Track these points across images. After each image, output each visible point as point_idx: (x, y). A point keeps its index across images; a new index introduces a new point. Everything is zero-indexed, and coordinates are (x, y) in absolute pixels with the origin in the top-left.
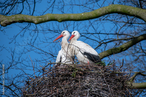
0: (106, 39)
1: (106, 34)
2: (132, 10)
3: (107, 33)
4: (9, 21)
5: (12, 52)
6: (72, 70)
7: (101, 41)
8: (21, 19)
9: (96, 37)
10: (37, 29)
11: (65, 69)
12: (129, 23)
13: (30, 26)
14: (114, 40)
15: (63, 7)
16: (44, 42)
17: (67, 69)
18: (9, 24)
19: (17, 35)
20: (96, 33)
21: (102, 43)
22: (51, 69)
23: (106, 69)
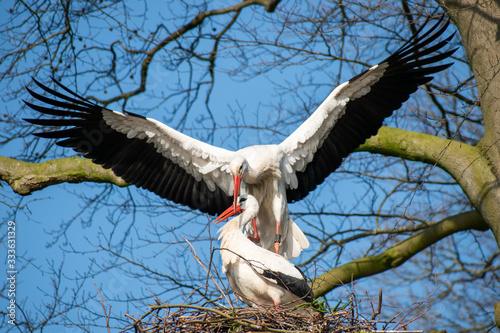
0: (341, 230)
1: (343, 215)
2: (412, 142)
3: (346, 212)
4: (38, 179)
5: (55, 273)
6: (226, 325)
7: (326, 237)
8: (75, 170)
9: (310, 225)
10: (131, 203)
11: (203, 324)
12: (414, 182)
13: (109, 193)
14: (365, 234)
15: (212, 134)
16: (150, 242)
17: (209, 324)
18: (40, 189)
19: (71, 221)
20: (310, 213)
21: (331, 244)
22: (160, 326)
23: (328, 322)
